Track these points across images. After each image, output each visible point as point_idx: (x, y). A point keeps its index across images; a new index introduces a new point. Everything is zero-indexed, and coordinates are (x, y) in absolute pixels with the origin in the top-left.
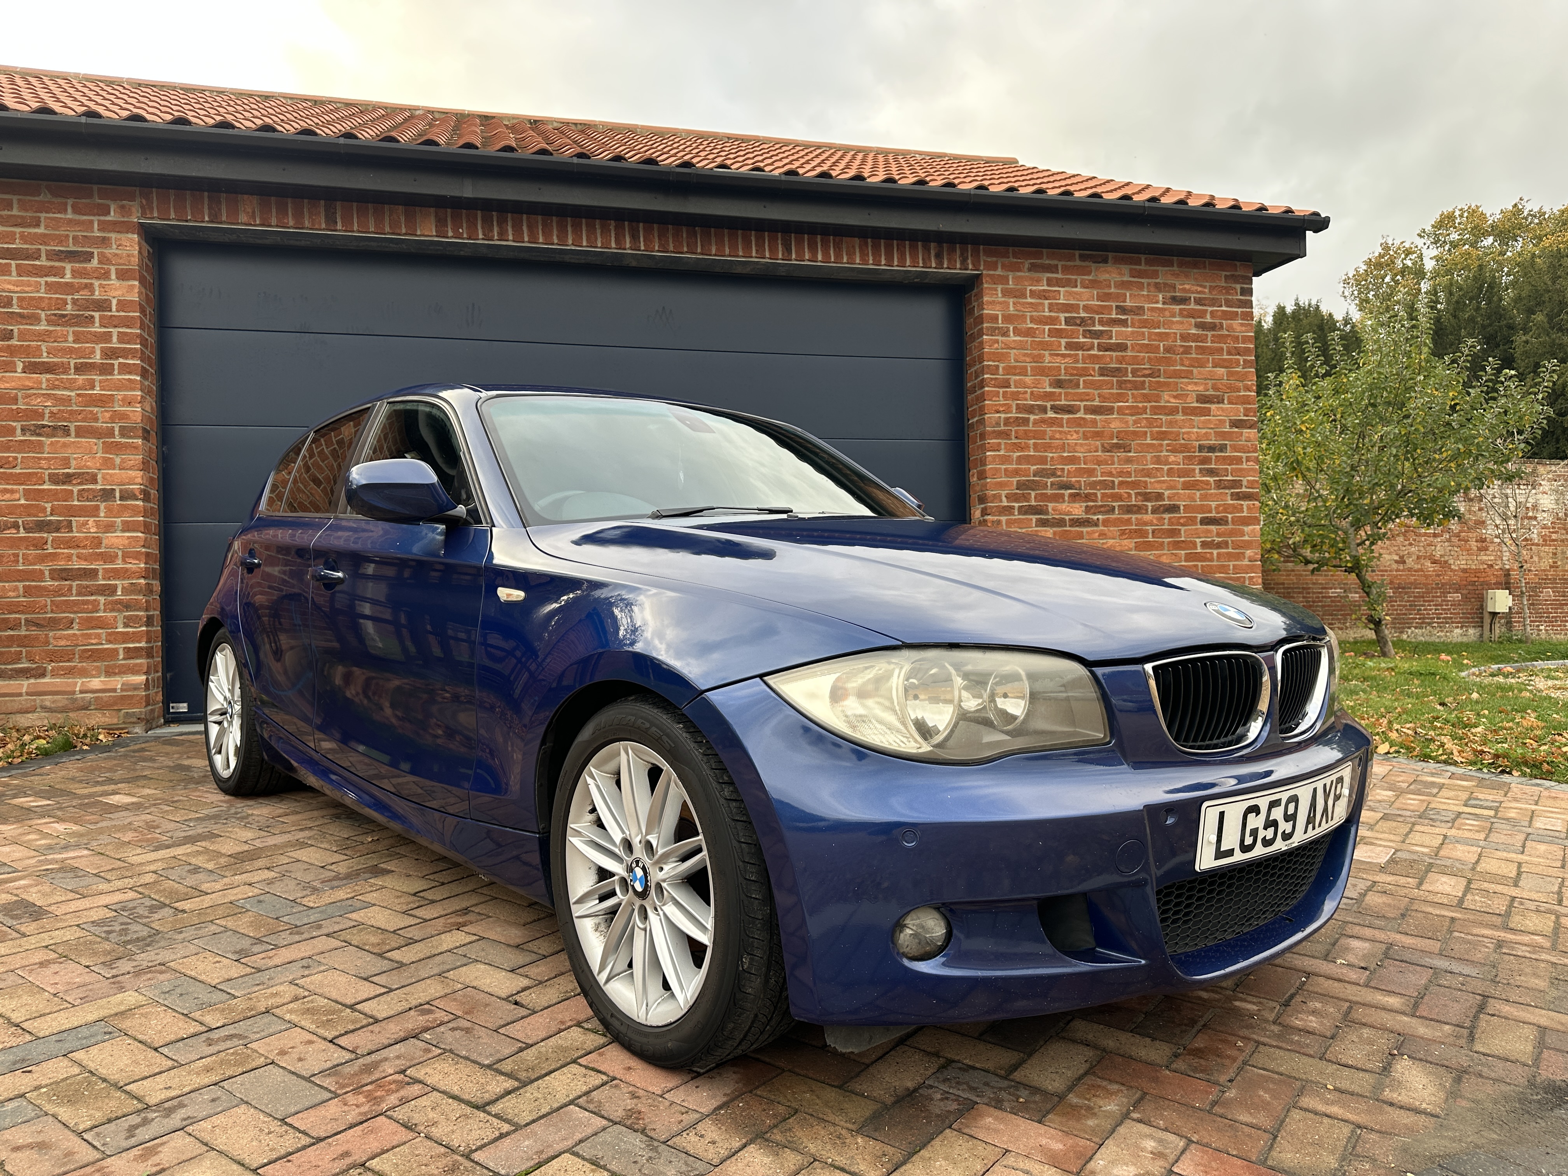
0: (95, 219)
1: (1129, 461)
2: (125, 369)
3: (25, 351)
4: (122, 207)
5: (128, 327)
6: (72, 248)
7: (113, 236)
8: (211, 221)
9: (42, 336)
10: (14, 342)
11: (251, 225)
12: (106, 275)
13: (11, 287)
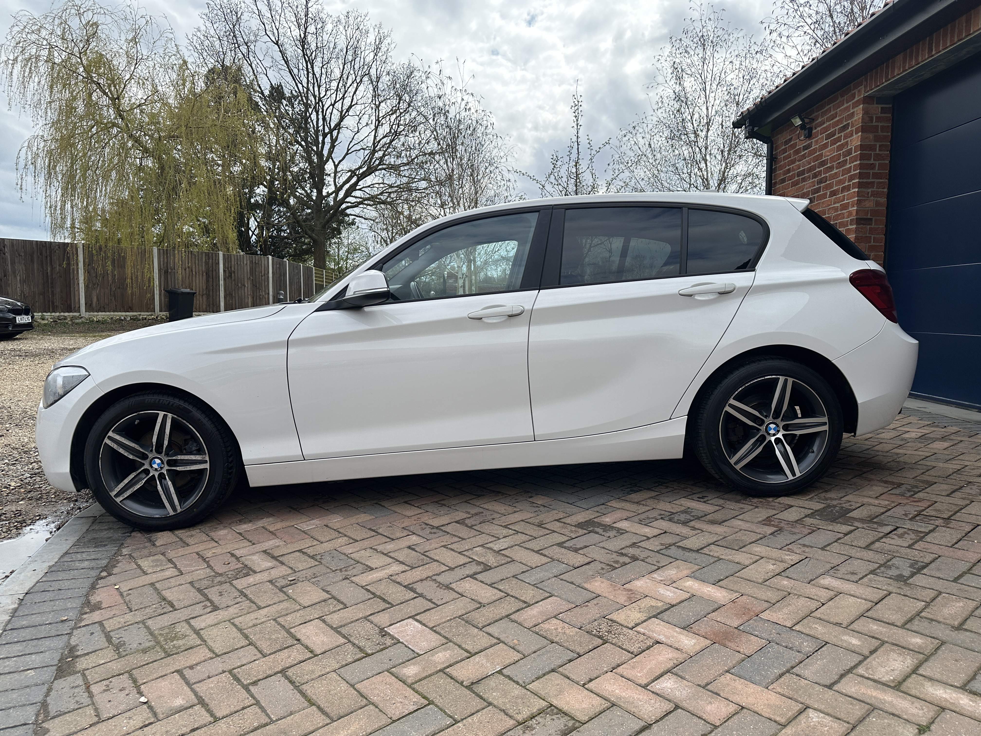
0: (851, 103)
2: (854, 186)
3: (830, 186)
4: (859, 91)
5: (856, 161)
6: (845, 123)
7: (855, 110)
8: (886, 81)
9: (836, 175)
10: (828, 182)
11: (899, 74)
12: (852, 135)
13: (828, 154)
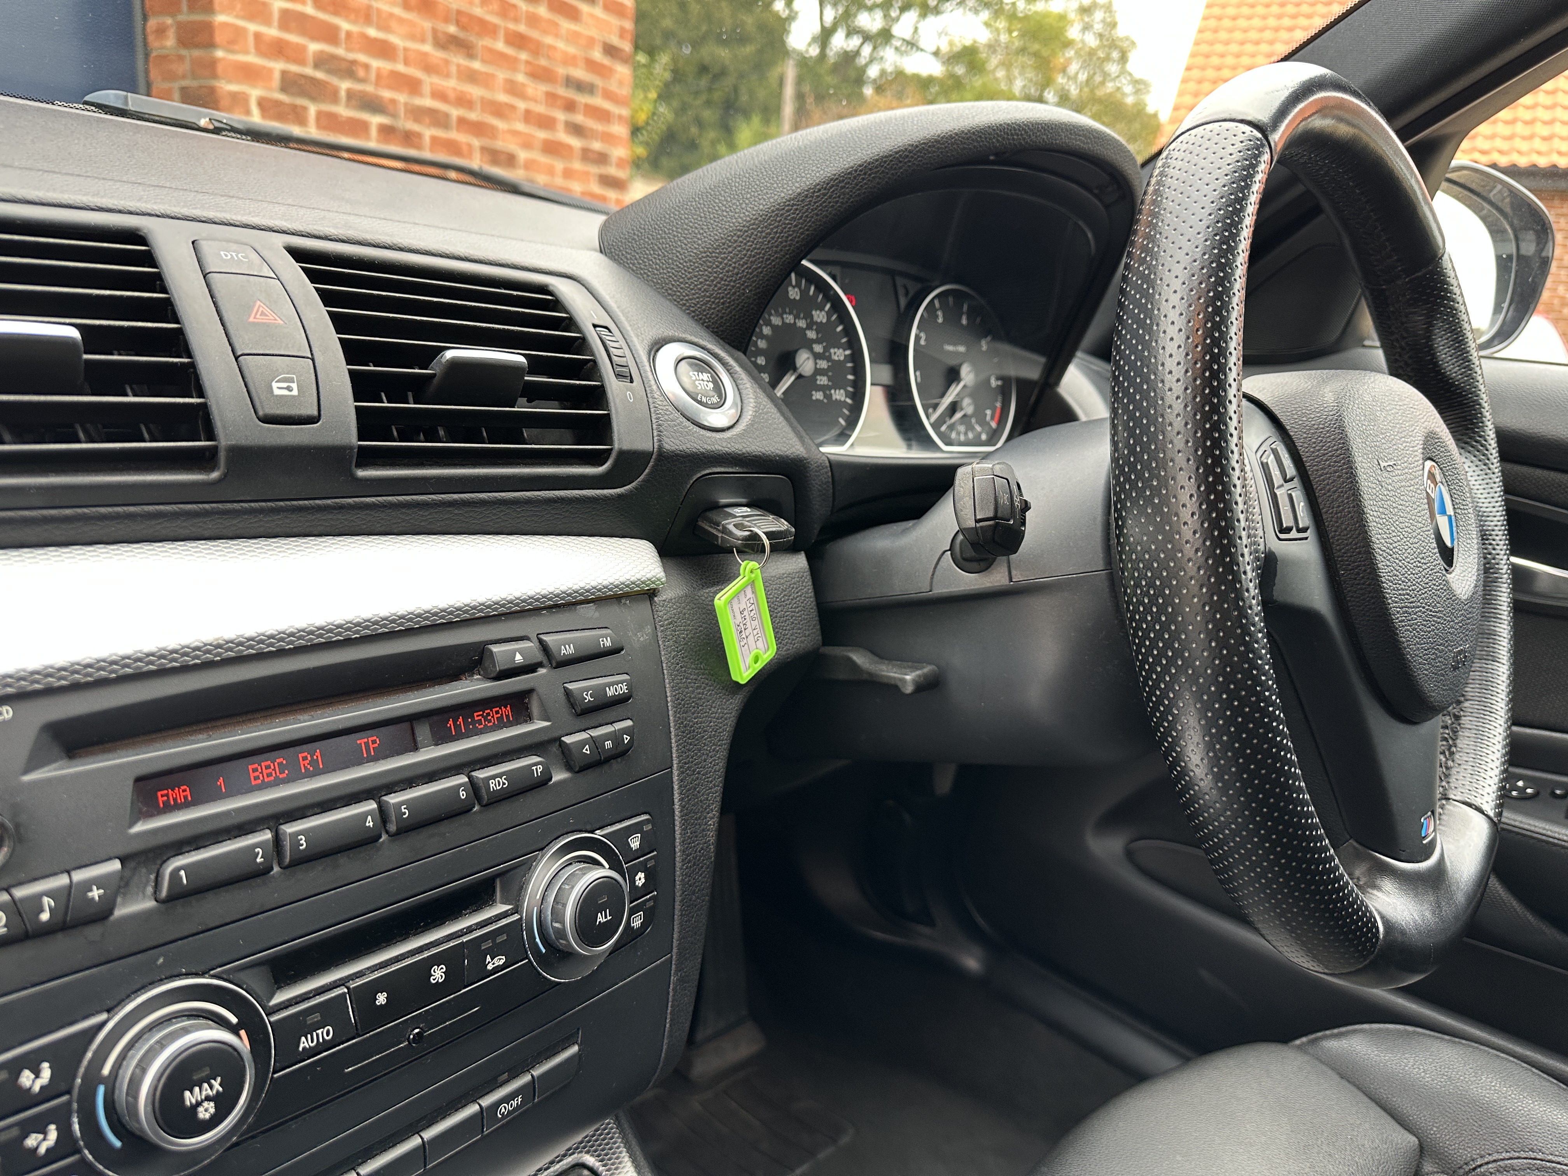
1: (471, 77)
